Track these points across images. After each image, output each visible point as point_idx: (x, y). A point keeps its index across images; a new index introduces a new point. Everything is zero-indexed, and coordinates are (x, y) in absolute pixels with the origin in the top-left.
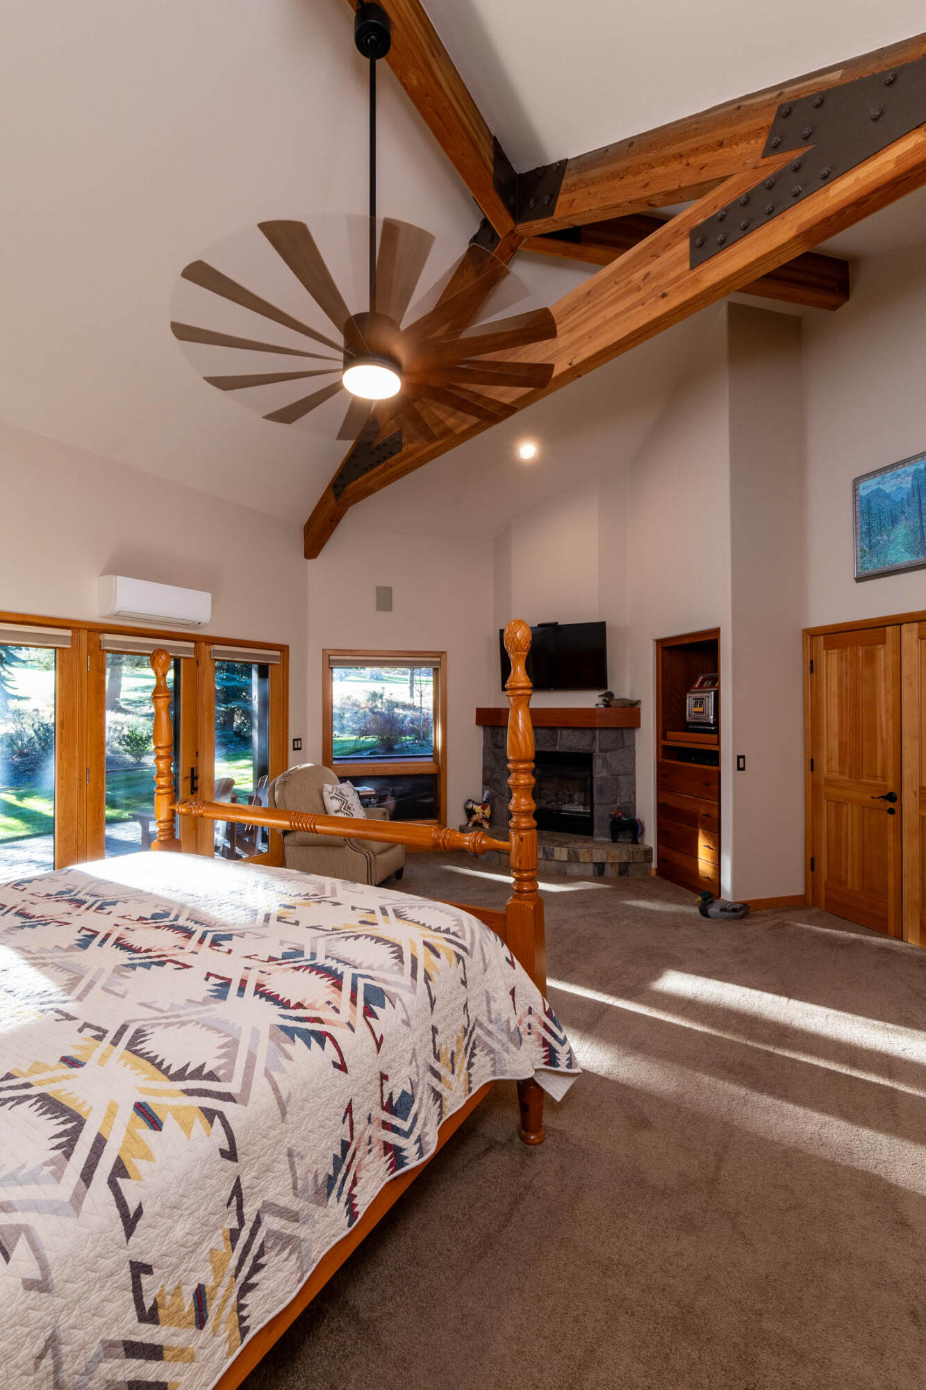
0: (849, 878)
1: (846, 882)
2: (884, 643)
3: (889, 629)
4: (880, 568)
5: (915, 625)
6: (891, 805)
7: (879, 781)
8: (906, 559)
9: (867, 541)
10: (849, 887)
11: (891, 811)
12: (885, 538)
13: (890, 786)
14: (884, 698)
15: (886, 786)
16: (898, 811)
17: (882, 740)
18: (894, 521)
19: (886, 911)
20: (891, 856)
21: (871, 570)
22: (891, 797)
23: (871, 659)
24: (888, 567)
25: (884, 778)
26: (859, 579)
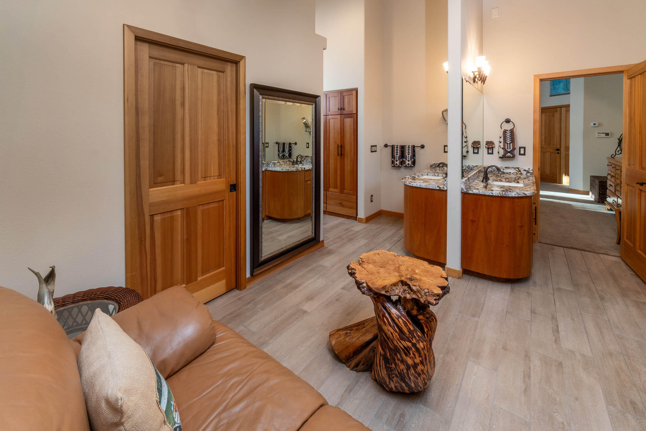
0: (547, 171)
1: (546, 172)
2: (557, 112)
3: (558, 109)
4: (556, 94)
5: (565, 108)
6: (558, 152)
7: (555, 146)
8: (563, 92)
9: (553, 87)
10: (547, 173)
11: (558, 153)
12: (557, 86)
13: (558, 147)
14: (557, 126)
15: (557, 147)
16: (560, 153)
17: (556, 136)
18: (560, 83)
19: (557, 178)
20: (558, 164)
21: (554, 94)
22: (558, 150)
23: (553, 116)
24: (557, 94)
25: (556, 145)
26: (551, 96)
